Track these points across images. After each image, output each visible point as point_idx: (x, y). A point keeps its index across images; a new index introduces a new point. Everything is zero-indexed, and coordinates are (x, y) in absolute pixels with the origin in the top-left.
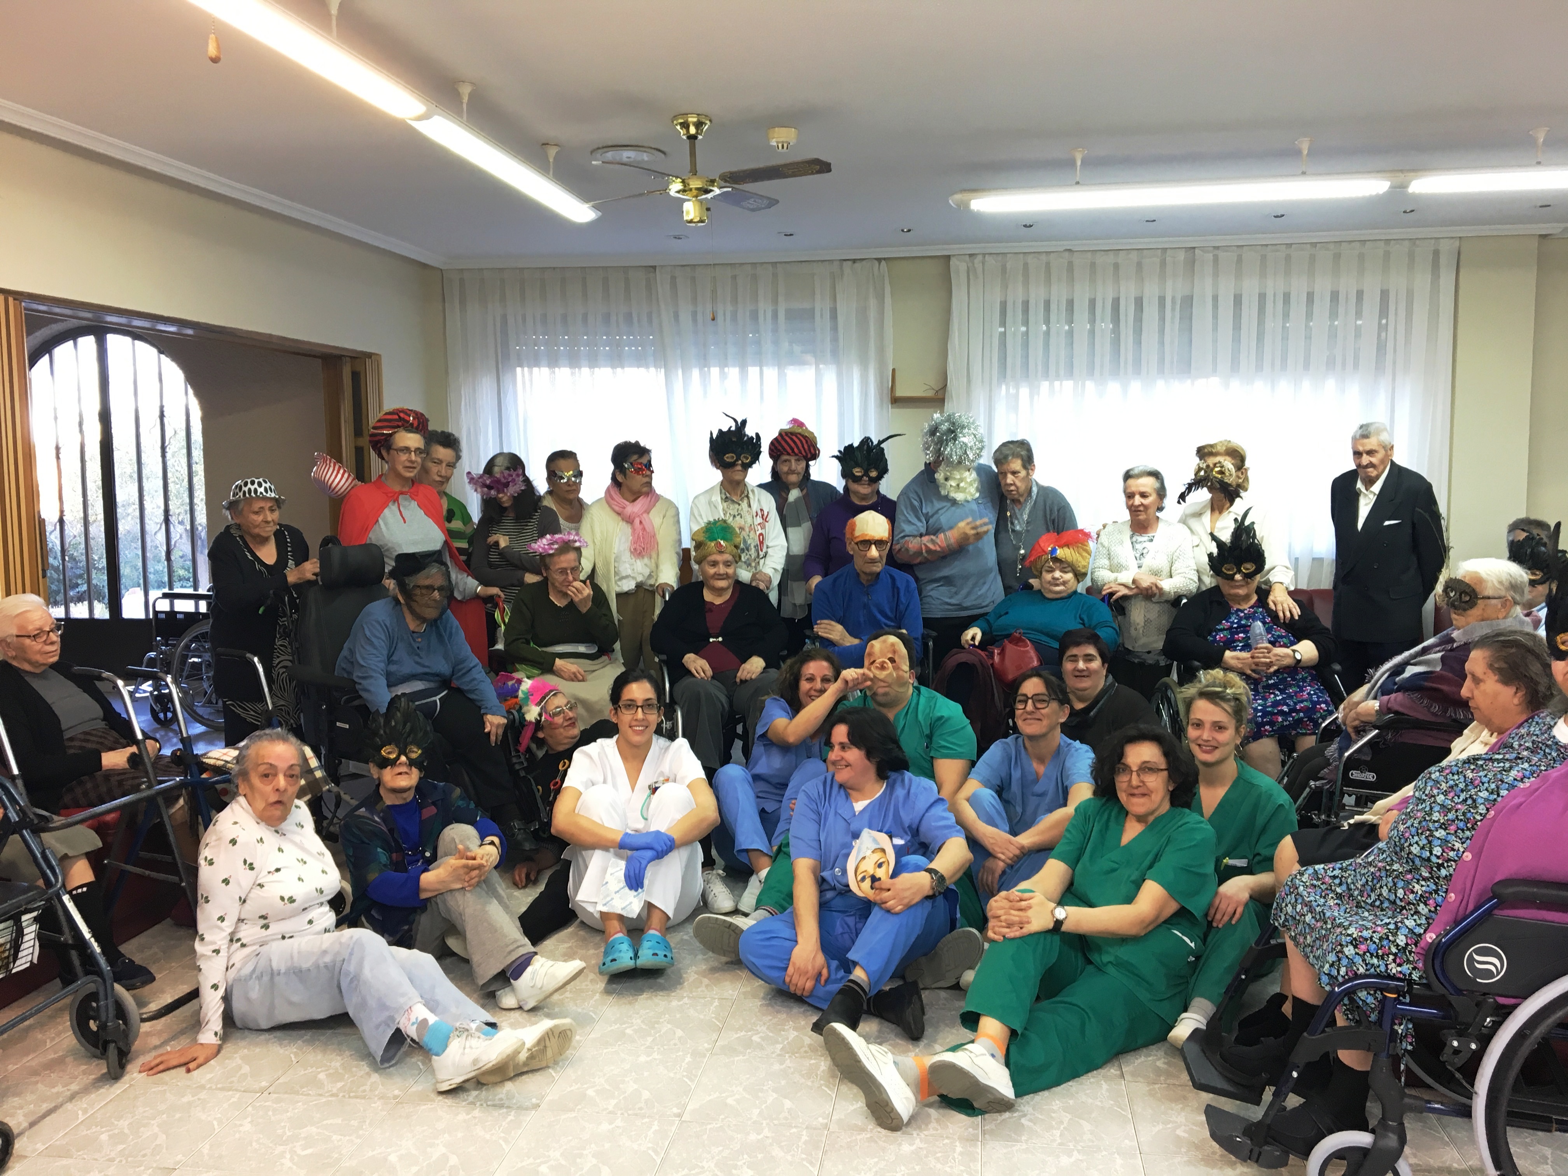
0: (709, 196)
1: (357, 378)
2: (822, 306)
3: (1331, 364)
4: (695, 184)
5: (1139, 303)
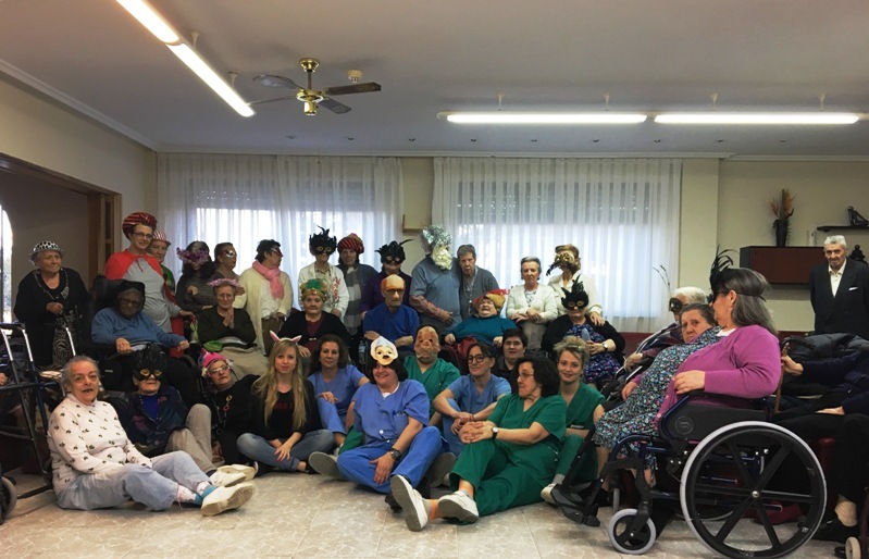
0: (317, 101)
1: (108, 206)
2: (366, 180)
3: (621, 220)
4: (310, 93)
5: (528, 186)
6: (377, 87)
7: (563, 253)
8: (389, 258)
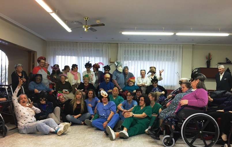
0: (88, 28)
2: (101, 49)
3: (167, 60)
4: (86, 26)
5: (143, 51)
6: (103, 25)
7: (152, 69)
8: (106, 69)
